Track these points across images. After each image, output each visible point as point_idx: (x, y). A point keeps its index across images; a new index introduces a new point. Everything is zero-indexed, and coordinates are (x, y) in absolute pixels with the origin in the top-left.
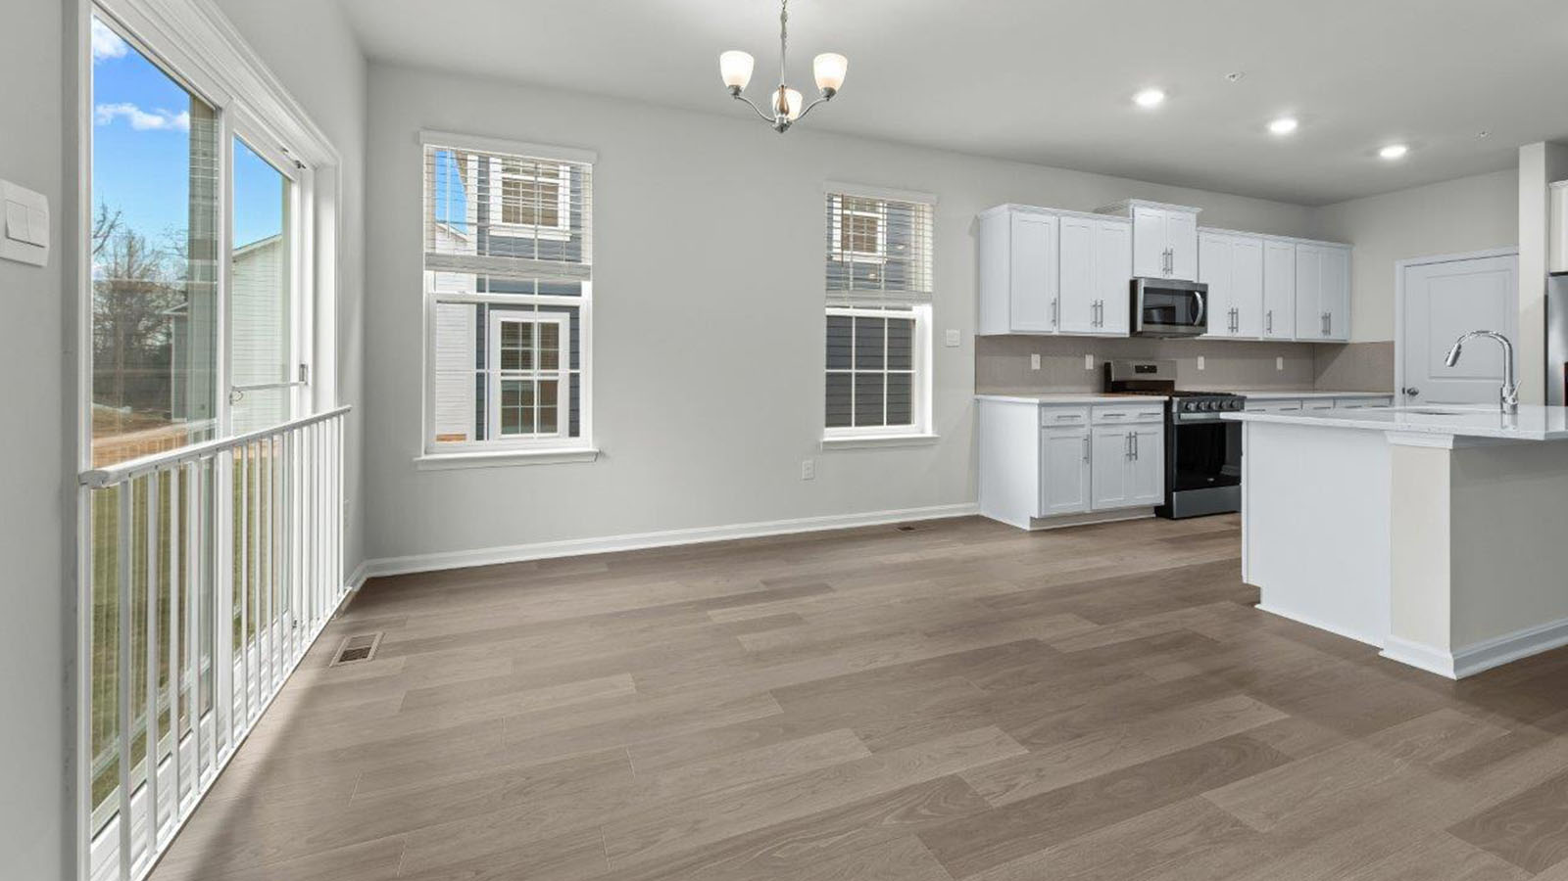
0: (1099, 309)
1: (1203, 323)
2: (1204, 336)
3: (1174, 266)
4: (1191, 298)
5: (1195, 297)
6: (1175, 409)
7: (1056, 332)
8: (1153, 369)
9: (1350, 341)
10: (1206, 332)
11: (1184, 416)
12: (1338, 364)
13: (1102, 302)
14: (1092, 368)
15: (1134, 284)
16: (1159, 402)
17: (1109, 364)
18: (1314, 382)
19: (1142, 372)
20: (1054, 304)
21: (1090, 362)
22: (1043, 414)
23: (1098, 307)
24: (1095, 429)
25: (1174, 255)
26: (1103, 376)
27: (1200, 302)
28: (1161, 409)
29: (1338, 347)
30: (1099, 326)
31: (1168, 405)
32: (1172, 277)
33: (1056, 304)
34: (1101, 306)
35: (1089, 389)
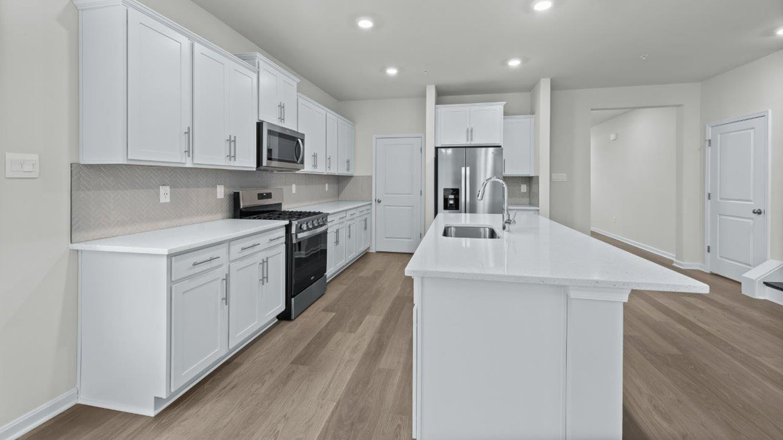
0: (232, 144)
1: (302, 162)
2: (302, 171)
3: (285, 116)
4: (296, 143)
5: (298, 142)
6: (293, 230)
7: (189, 165)
8: (269, 196)
9: (354, 175)
10: (304, 168)
11: (300, 235)
12: (349, 187)
13: (235, 137)
14: (222, 197)
15: (259, 126)
16: (281, 227)
17: (238, 193)
18: (338, 196)
19: (262, 198)
20: (188, 133)
21: (221, 192)
22: (173, 264)
23: (232, 141)
24: (233, 265)
25: (285, 108)
26: (232, 202)
27: (301, 146)
28: (283, 232)
29: (350, 177)
30: (232, 159)
31: (288, 228)
32: (284, 126)
33: (189, 133)
34: (234, 141)
35: (220, 216)
